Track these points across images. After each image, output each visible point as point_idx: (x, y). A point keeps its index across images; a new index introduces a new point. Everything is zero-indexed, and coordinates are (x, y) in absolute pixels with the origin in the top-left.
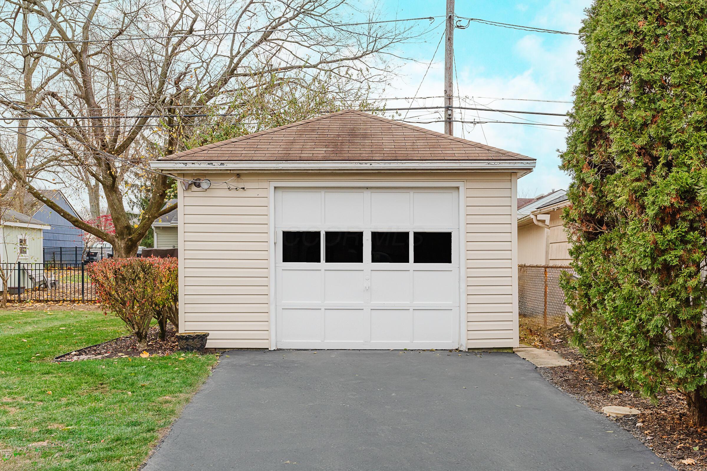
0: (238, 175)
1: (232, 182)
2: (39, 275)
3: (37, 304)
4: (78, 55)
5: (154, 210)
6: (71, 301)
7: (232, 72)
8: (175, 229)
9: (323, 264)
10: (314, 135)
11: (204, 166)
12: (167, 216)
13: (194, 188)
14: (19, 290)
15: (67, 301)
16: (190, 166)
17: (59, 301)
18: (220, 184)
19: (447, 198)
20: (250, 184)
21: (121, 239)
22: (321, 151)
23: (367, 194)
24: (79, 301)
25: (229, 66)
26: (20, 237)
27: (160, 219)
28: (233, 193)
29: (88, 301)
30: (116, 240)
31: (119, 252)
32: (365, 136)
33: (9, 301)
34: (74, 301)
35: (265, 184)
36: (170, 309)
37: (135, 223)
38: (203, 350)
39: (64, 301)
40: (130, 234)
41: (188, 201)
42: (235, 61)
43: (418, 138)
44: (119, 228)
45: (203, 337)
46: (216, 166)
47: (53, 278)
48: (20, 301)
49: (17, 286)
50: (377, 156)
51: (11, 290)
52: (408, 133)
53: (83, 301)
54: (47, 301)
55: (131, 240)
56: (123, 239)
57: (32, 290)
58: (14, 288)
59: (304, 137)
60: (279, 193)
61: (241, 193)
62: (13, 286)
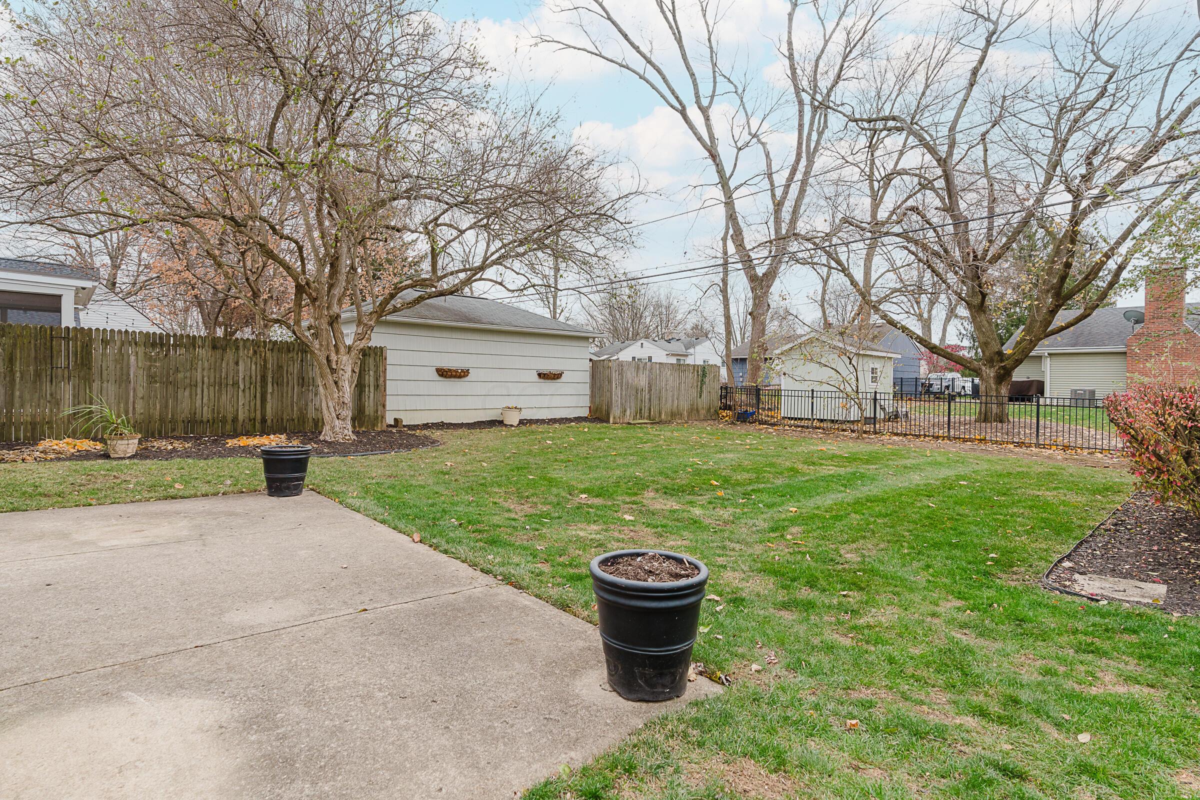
2: (889, 405)
3: (895, 438)
4: (942, 163)
5: (1038, 330)
6: (933, 436)
14: (874, 420)
15: (929, 436)
17: (920, 435)
21: (990, 367)
24: (944, 437)
26: (872, 366)
27: (1046, 342)
29: (955, 438)
30: (984, 368)
31: (987, 382)
33: (865, 432)
34: (938, 437)
39: (925, 436)
40: (1002, 361)
44: (987, 354)
47: (904, 410)
48: (875, 433)
49: (872, 416)
51: (867, 421)
53: (949, 438)
54: (905, 435)
55: (1004, 368)
56: (993, 367)
57: (884, 421)
58: (870, 418)
62: (868, 416)
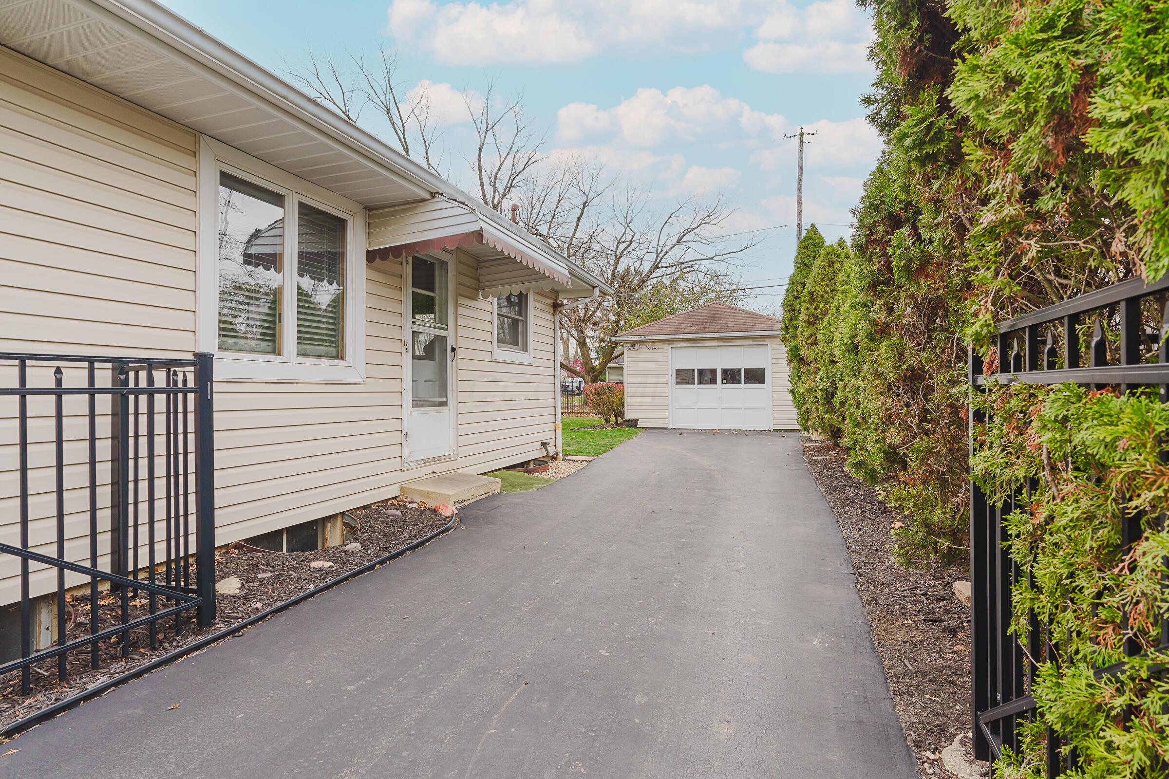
0: (653, 342)
1: (649, 345)
5: (608, 357)
7: (655, 267)
8: (621, 368)
9: (696, 385)
10: (693, 319)
11: (637, 338)
12: (616, 360)
13: (632, 349)
16: (630, 339)
18: (643, 346)
19: (762, 349)
20: (659, 346)
22: (695, 328)
23: (719, 349)
25: (655, 262)
27: (612, 362)
28: (651, 351)
30: (586, 376)
32: (720, 318)
35: (666, 346)
36: (620, 411)
37: (596, 364)
38: (635, 426)
40: (594, 372)
41: (630, 355)
42: (661, 256)
43: (748, 318)
44: (587, 368)
45: (636, 421)
46: (642, 338)
50: (723, 330)
52: (743, 315)
53: (568, 413)
55: (594, 376)
56: (589, 375)
59: (687, 320)
60: (674, 350)
61: (654, 351)
